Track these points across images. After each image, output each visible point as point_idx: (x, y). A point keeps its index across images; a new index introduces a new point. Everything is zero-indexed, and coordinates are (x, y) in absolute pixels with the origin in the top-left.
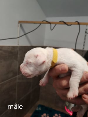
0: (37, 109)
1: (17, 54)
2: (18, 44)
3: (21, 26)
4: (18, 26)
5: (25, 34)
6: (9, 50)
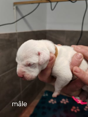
0: (44, 95)
1: (17, 41)
2: (16, 31)
3: (17, 9)
4: (14, 9)
5: (23, 17)
6: (7, 38)
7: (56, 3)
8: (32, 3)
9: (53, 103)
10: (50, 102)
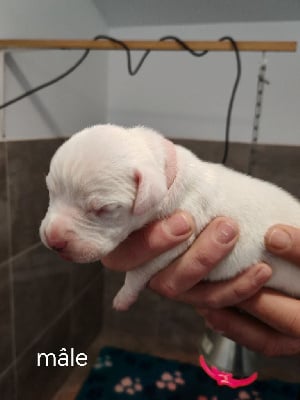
0: (98, 366)
7: (143, 53)
8: (64, 47)
9: (131, 392)
10: (119, 389)
